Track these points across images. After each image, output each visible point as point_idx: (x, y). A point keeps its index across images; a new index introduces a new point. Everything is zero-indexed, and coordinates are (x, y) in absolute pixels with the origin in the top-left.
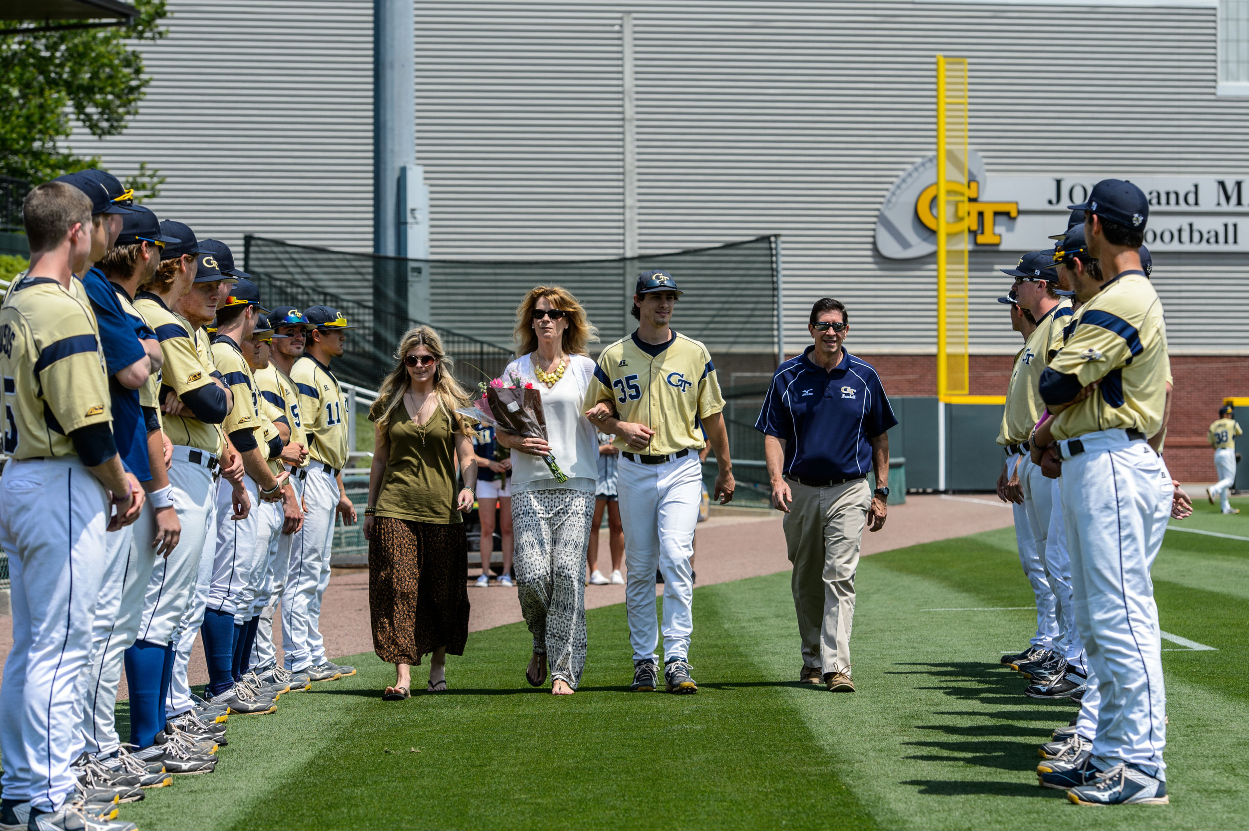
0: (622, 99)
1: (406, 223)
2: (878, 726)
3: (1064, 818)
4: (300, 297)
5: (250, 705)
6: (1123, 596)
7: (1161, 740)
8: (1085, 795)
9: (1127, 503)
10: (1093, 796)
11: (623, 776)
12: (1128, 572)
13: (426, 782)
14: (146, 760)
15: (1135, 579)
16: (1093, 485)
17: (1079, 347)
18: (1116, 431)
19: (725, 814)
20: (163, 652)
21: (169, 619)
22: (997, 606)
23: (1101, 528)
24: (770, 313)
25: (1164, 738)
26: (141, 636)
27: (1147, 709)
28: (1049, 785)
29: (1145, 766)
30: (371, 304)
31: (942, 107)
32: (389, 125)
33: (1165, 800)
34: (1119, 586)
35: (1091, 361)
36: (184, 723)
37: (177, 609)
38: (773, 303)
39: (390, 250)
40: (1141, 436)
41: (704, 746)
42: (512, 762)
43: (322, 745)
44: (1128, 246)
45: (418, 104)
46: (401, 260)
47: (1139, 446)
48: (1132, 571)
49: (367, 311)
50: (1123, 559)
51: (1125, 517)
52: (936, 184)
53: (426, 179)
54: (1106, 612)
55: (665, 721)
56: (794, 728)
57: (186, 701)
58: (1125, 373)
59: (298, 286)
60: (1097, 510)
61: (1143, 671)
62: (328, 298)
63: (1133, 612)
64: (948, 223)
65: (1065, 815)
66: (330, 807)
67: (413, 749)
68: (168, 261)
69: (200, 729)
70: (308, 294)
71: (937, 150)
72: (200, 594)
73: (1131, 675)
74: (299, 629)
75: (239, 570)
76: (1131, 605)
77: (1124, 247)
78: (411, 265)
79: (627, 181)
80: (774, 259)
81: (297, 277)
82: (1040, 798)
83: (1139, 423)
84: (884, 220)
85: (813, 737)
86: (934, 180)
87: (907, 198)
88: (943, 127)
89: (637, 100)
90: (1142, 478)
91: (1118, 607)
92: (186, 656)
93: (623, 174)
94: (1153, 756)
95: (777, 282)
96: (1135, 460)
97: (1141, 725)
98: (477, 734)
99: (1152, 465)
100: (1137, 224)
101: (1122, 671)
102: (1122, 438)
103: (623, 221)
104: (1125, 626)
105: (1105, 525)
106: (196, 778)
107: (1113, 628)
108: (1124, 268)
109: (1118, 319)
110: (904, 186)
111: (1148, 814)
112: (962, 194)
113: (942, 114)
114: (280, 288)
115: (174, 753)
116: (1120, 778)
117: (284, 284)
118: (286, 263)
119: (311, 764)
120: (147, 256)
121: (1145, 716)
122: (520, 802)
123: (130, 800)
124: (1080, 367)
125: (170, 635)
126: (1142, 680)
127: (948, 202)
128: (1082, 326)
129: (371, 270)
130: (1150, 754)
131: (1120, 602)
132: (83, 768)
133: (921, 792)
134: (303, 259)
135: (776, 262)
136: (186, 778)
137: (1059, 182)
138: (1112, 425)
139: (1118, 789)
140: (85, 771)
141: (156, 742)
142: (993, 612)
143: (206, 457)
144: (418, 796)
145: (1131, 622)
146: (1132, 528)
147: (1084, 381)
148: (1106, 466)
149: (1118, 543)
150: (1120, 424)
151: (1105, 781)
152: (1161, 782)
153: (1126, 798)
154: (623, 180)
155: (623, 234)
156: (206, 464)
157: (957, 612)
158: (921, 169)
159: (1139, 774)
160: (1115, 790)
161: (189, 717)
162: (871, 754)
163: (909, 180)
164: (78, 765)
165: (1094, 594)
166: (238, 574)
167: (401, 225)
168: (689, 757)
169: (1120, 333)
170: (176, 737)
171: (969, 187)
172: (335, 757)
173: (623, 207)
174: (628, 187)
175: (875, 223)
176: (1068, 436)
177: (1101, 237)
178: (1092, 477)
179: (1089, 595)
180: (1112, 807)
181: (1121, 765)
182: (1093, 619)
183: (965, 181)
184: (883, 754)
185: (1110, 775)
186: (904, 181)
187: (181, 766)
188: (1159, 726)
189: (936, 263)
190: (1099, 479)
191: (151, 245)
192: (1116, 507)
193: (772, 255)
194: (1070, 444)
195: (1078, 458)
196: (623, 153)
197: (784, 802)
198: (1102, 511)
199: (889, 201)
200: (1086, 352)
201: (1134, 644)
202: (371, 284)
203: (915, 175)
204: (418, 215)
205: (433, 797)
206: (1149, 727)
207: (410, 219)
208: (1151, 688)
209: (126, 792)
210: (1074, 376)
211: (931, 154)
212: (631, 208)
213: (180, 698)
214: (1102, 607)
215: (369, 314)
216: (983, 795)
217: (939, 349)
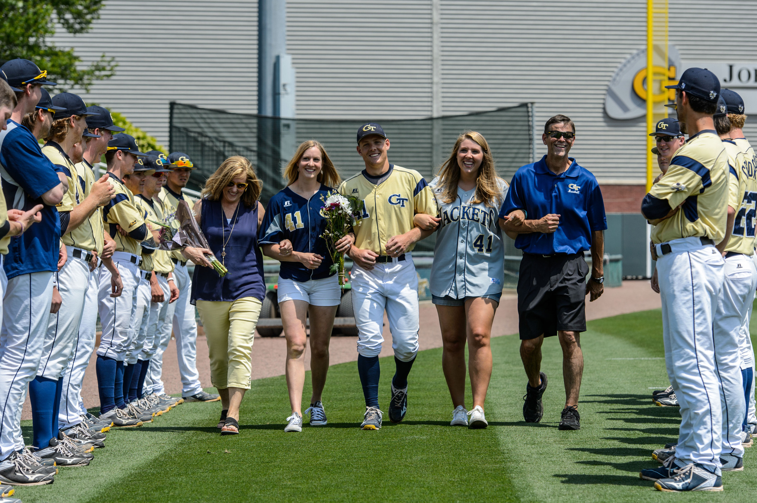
0: (431, 9)
1: (279, 94)
2: (546, 437)
3: (648, 500)
4: (207, 144)
5: (124, 421)
6: (695, 350)
7: (719, 448)
8: (666, 485)
9: (699, 288)
10: (672, 485)
11: (361, 470)
12: (698, 334)
13: (227, 473)
14: (43, 457)
15: (704, 339)
16: (676, 274)
17: (670, 181)
18: (693, 238)
19: (421, 496)
20: (55, 385)
21: (59, 362)
22: (659, 356)
23: (681, 304)
24: (527, 155)
25: (721, 447)
26: (40, 373)
27: (709, 427)
28: (646, 478)
29: (707, 465)
30: (255, 149)
31: (651, 15)
32: (268, 27)
33: (721, 488)
34: (692, 343)
35: (678, 191)
36: (75, 432)
37: (65, 356)
38: (530, 149)
39: (269, 112)
40: (711, 242)
41: (423, 450)
42: (290, 460)
43: (167, 447)
44: (706, 113)
45: (288, 12)
46: (276, 119)
47: (709, 249)
48: (701, 333)
49: (253, 153)
50: (696, 325)
51: (698, 297)
52: (646, 68)
53: (293, 63)
54: (683, 361)
55: (403, 433)
56: (488, 438)
57: (77, 418)
58: (699, 199)
59: (206, 136)
60: (679, 291)
61: (707, 401)
62: (227, 144)
63: (701, 361)
64: (654, 94)
65: (650, 498)
66: (157, 489)
67: (226, 451)
68: (61, 120)
69: (86, 436)
70: (212, 142)
71: (647, 45)
72: (86, 346)
73: (699, 404)
74: (156, 371)
75: (119, 329)
76: (700, 356)
77: (704, 114)
78: (283, 122)
79: (435, 65)
80: (530, 119)
81: (206, 130)
82: (637, 486)
83: (708, 232)
84: (611, 93)
85: (499, 444)
86: (643, 65)
87: (627, 77)
88: (651, 29)
89: (442, 10)
90: (711, 270)
91: (692, 357)
92: (77, 387)
93: (431, 60)
94: (713, 459)
95: (532, 135)
96: (705, 258)
97: (705, 438)
98: (274, 441)
99: (717, 261)
100: (712, 98)
101: (693, 401)
102: (698, 244)
103: (431, 92)
104: (696, 371)
105: (684, 302)
106: (76, 469)
107: (688, 372)
108: (702, 128)
109: (696, 162)
110: (625, 69)
111: (706, 497)
112: (664, 75)
113: (651, 20)
114: (194, 137)
115: (62, 452)
116: (690, 473)
117: (196, 135)
118: (198, 121)
119: (156, 460)
120: (42, 118)
121: (708, 432)
122: (285, 487)
123: (44, 482)
124: (671, 195)
125: (60, 373)
126: (707, 407)
127: (654, 81)
128: (672, 166)
129: (255, 126)
130: (711, 458)
131: (693, 354)
132: (13, 462)
133: (563, 482)
134: (209, 118)
135: (532, 121)
136: (70, 469)
137: (731, 67)
138: (690, 234)
139: (689, 481)
140: (14, 463)
141: (50, 445)
142: (655, 360)
143: (84, 254)
144: (218, 483)
145: (700, 368)
146: (702, 304)
147: (673, 205)
148: (685, 262)
149: (692, 314)
150: (696, 233)
151: (680, 475)
152: (718, 476)
153: (694, 487)
154: (431, 65)
155: (432, 102)
156: (84, 258)
157: (630, 361)
158: (637, 58)
159: (703, 471)
160: (686, 481)
161: (79, 428)
162: (535, 456)
163: (628, 65)
164: (10, 460)
165: (676, 349)
166: (118, 332)
167: (276, 95)
168: (411, 458)
169: (697, 172)
170: (66, 442)
171: (669, 69)
172: (173, 456)
173: (432, 83)
174: (435, 69)
175: (604, 94)
176: (661, 241)
177: (688, 106)
178: (676, 269)
179: (673, 349)
180: (683, 493)
181: (691, 464)
182: (675, 366)
183: (666, 65)
184: (543, 456)
185: (684, 471)
186: (625, 65)
187: (67, 461)
188: (718, 439)
189: (645, 121)
190: (681, 271)
191: (45, 111)
192: (691, 290)
193: (529, 116)
194: (662, 247)
195: (668, 257)
196: (431, 46)
197: (464, 487)
198: (682, 293)
199: (614, 80)
200: (675, 185)
201: (701, 383)
202: (255, 135)
203: (632, 61)
204: (288, 88)
205: (228, 483)
206: (711, 439)
207: (282, 91)
208: (712, 413)
209: (42, 477)
210: (666, 200)
211: (643, 47)
212: (437, 83)
213: (73, 415)
214: (680, 357)
215: (254, 156)
216: (599, 484)
217: (647, 180)
